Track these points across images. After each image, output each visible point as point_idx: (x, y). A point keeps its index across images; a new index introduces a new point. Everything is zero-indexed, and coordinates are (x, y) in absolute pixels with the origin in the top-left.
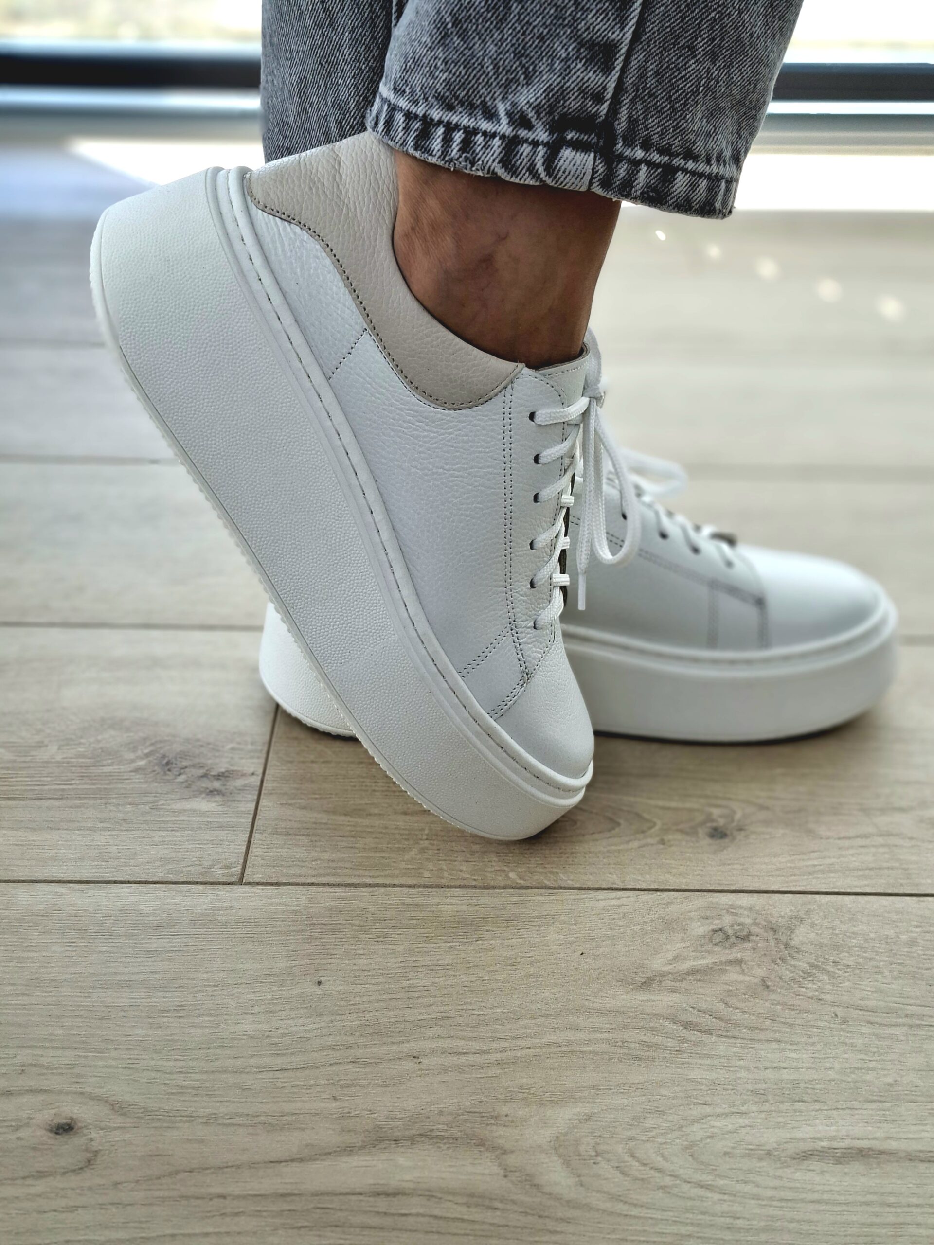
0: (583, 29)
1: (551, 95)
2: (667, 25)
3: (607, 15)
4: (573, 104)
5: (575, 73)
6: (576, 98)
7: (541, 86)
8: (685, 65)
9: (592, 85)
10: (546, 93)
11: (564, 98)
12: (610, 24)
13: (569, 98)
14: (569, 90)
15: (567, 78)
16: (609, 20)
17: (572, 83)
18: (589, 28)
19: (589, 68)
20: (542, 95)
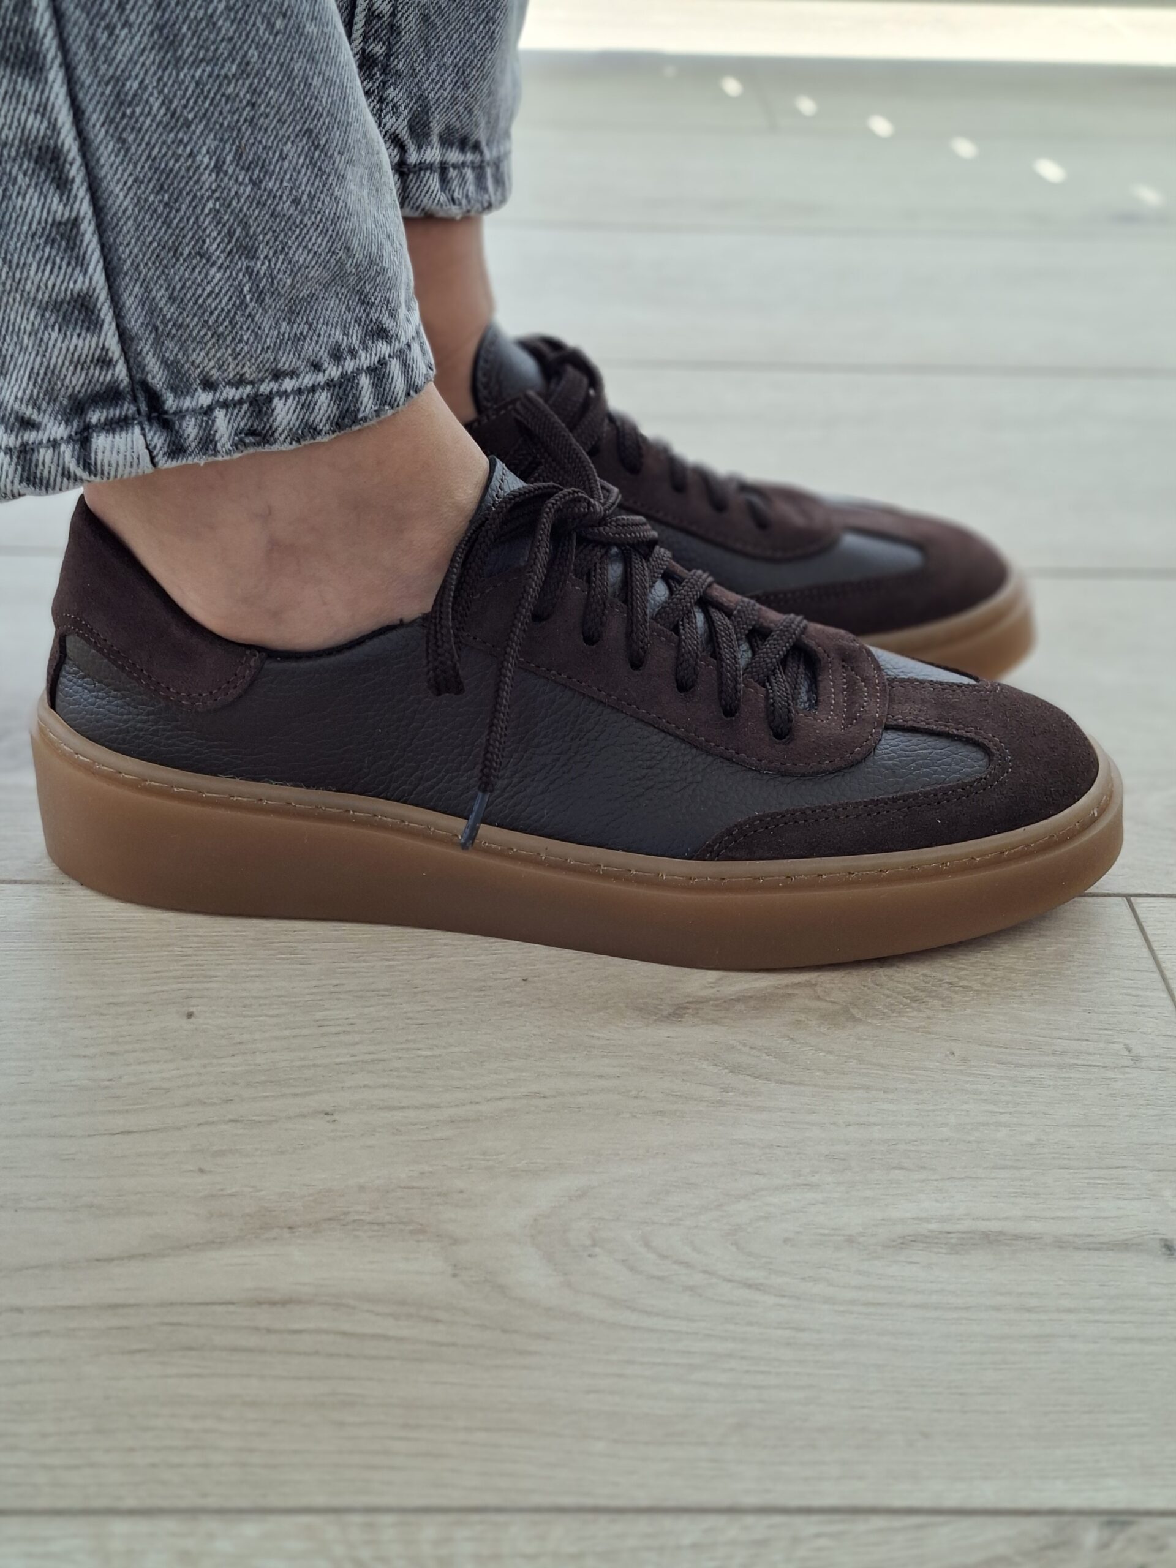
0: (34, 290)
1: (39, 381)
2: (150, 239)
3: (54, 263)
4: (75, 381)
5: (54, 346)
6: (73, 374)
7: (22, 372)
8: (206, 277)
9: (85, 352)
10: (33, 380)
11: (58, 378)
12: (66, 273)
13: (65, 376)
14: (58, 368)
15: (48, 355)
16: (60, 268)
17: (58, 357)
18: (39, 287)
19: (68, 334)
20: (28, 384)
